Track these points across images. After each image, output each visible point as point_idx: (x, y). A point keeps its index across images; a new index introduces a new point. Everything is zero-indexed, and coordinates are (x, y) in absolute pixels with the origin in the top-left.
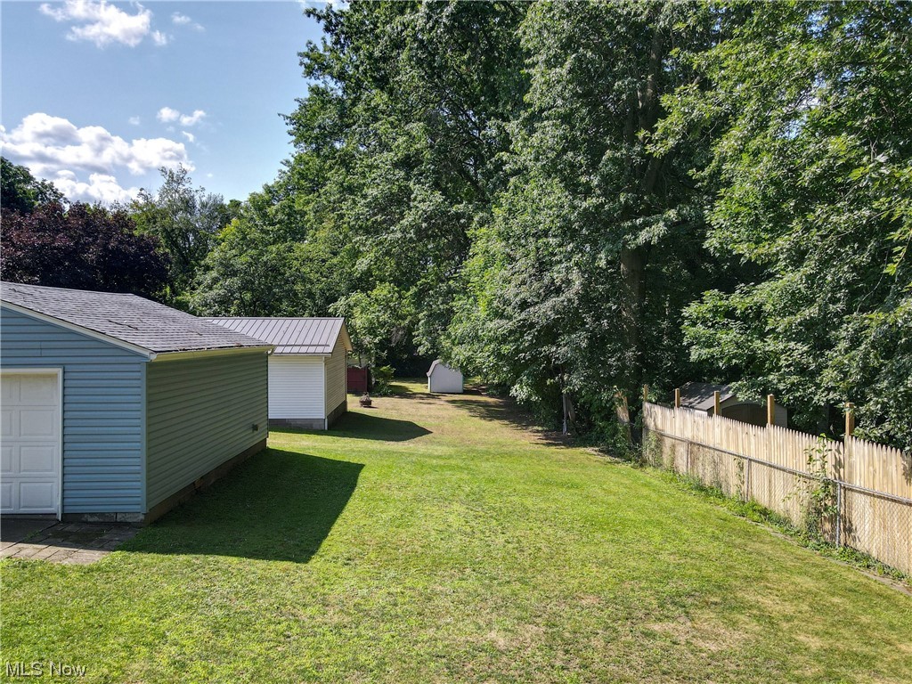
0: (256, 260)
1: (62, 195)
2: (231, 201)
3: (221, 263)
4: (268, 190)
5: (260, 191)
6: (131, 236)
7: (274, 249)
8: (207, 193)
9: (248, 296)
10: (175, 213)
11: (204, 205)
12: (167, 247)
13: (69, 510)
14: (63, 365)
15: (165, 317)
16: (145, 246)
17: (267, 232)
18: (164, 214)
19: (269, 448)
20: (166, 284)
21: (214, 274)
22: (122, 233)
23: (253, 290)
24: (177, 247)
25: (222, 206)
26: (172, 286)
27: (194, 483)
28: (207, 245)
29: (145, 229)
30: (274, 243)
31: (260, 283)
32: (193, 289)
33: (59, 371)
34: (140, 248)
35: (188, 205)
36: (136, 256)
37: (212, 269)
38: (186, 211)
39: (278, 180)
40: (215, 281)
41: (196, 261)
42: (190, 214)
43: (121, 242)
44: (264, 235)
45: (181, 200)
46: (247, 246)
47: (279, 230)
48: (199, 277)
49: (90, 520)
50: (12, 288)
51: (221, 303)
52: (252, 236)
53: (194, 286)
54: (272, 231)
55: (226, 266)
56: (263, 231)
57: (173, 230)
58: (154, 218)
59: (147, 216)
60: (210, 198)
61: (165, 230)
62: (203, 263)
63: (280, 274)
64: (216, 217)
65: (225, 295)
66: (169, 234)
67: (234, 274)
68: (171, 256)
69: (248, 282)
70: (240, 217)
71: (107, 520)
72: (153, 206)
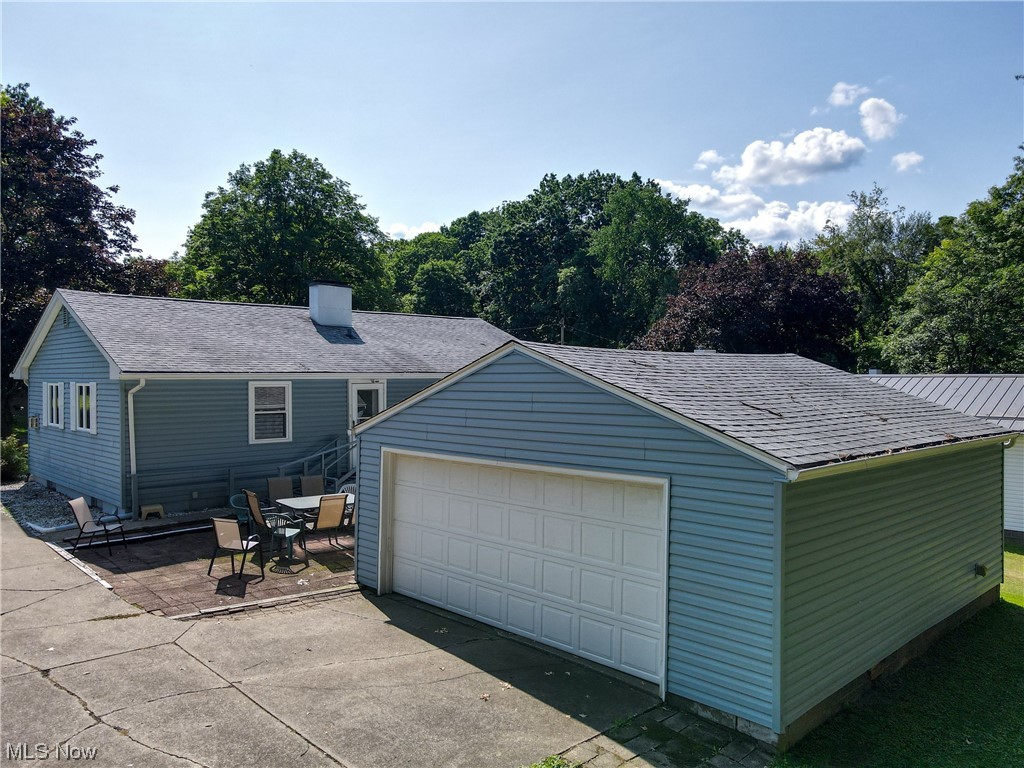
0: (975, 291)
1: (748, 241)
2: (940, 219)
3: (925, 299)
4: (997, 194)
5: (984, 196)
6: (814, 276)
7: (1005, 273)
8: (907, 214)
9: (963, 339)
10: (866, 243)
11: (903, 228)
12: (855, 284)
13: (675, 689)
14: (670, 475)
15: (833, 388)
16: (830, 285)
17: (994, 252)
18: (852, 246)
19: (1004, 602)
20: (853, 328)
21: (915, 312)
22: (804, 273)
23: (971, 331)
24: (868, 283)
25: (928, 227)
26: (861, 331)
27: (869, 672)
28: (906, 277)
29: (831, 266)
30: (1006, 264)
31: (981, 321)
32: (887, 333)
33: (665, 482)
34: (825, 289)
35: (883, 230)
36: (820, 297)
37: (913, 306)
38: (881, 238)
39: (1013, 172)
40: (917, 321)
41: (892, 298)
42: (886, 242)
43: (802, 284)
44: (988, 256)
45: (875, 226)
46: (962, 272)
47: (1012, 246)
48: (895, 318)
49: (702, 714)
50: (632, 358)
51: (923, 350)
52: (971, 259)
53: (888, 330)
54: (1001, 249)
55: (932, 303)
56: (987, 250)
57: (863, 263)
58: (841, 251)
59: (834, 251)
60: (912, 218)
61: (854, 264)
62: (900, 300)
63: (1014, 307)
64: (920, 241)
65: (931, 341)
66: (859, 269)
67: (942, 311)
68: (860, 295)
69: (963, 320)
70: (954, 236)
71: (724, 723)
72: (841, 239)
